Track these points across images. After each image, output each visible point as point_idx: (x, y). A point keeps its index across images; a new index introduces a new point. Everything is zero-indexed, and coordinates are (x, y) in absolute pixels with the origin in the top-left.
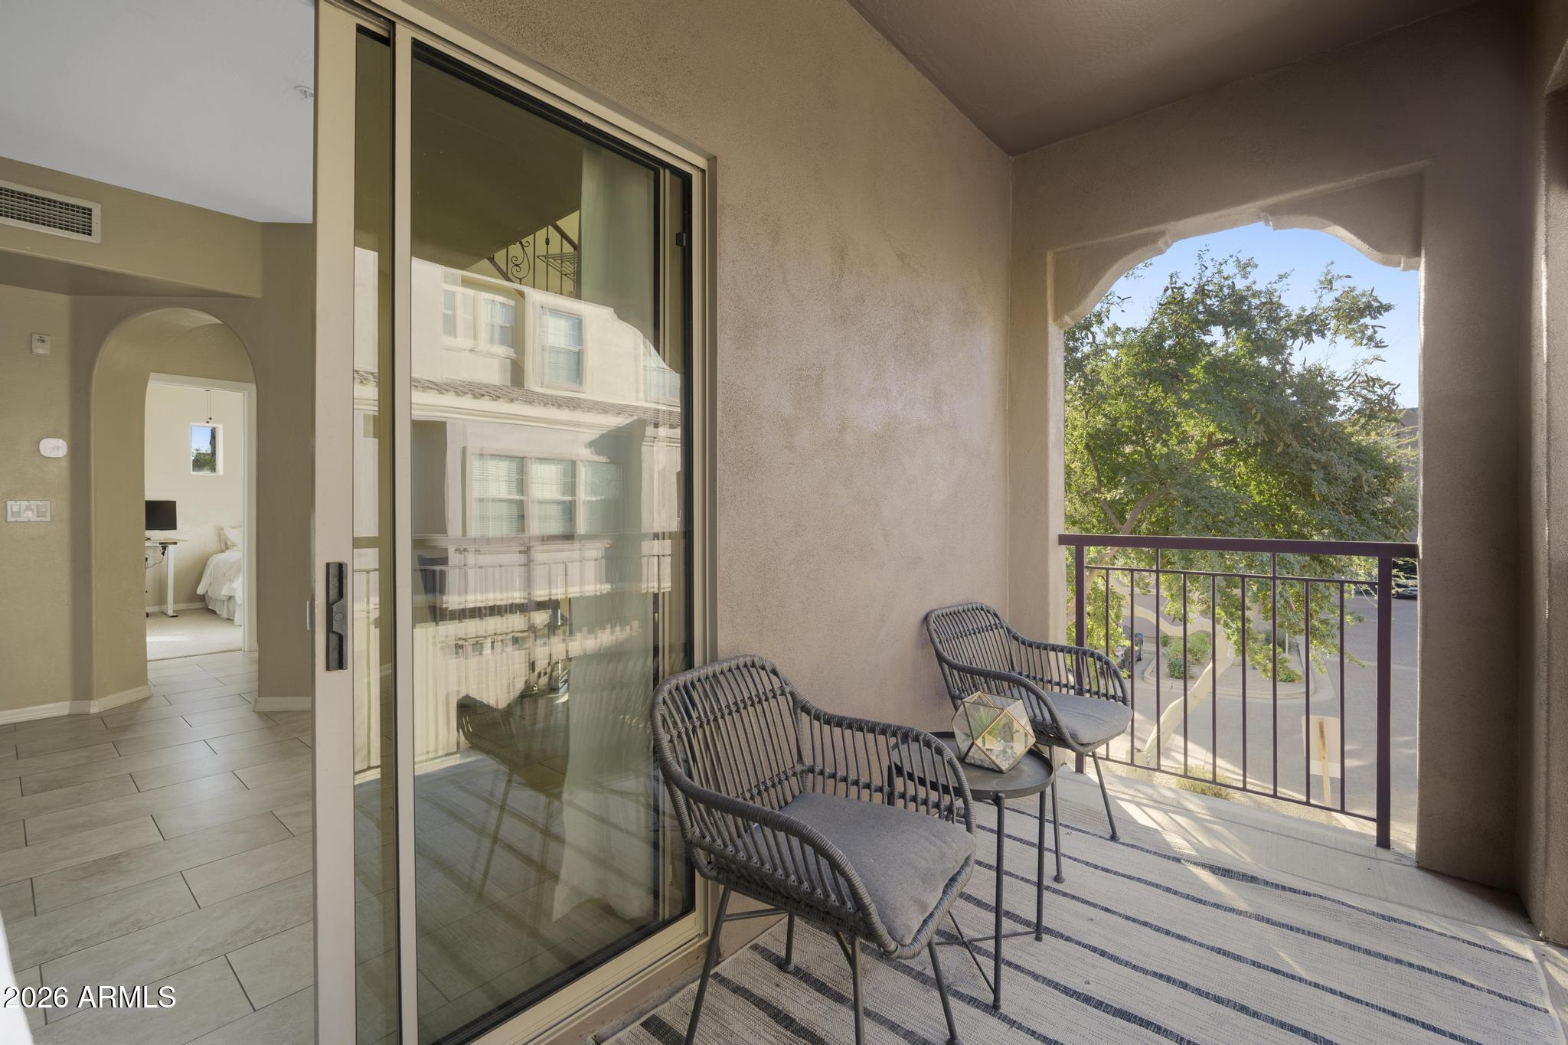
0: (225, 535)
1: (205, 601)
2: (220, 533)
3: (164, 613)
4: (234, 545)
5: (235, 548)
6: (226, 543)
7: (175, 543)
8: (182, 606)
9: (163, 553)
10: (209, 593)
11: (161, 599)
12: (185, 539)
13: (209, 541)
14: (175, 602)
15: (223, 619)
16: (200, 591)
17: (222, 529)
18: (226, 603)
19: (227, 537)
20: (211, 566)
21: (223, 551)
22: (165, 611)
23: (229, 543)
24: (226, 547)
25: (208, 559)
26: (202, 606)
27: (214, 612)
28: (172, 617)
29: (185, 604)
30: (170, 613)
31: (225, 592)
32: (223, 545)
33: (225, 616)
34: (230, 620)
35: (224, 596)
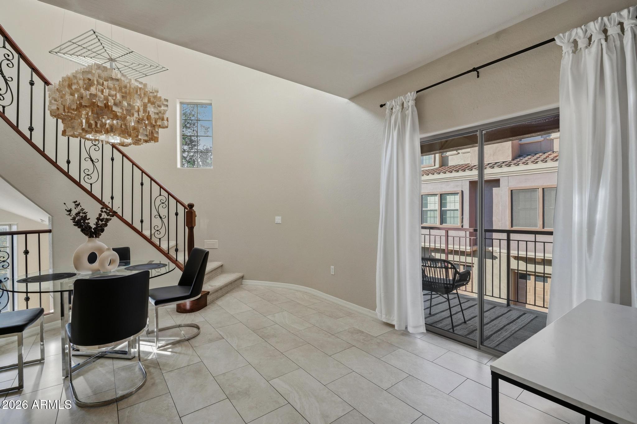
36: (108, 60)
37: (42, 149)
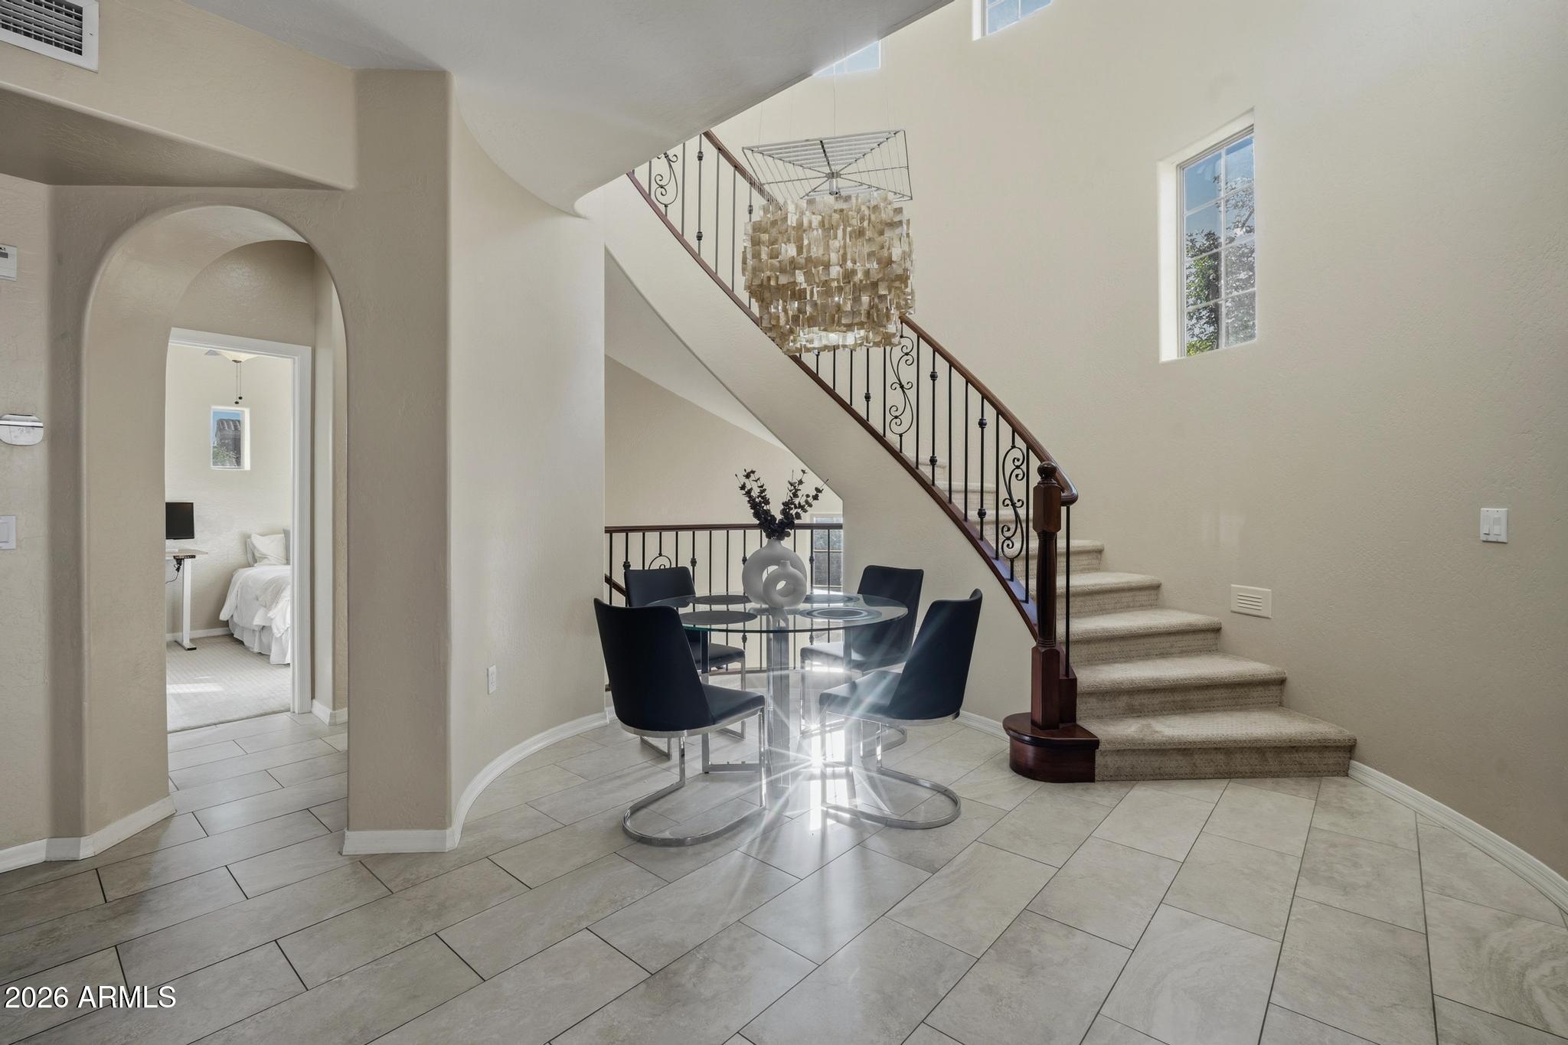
0: (253, 545)
1: (228, 626)
2: (246, 541)
3: (178, 644)
4: (264, 557)
5: (265, 561)
6: (253, 554)
7: (193, 557)
8: (201, 633)
9: (178, 570)
10: (235, 619)
11: (175, 625)
12: (204, 550)
13: (234, 553)
14: (193, 627)
15: (253, 653)
16: (224, 616)
17: (249, 537)
18: (257, 634)
19: (255, 547)
20: (238, 584)
21: (249, 565)
22: (179, 640)
23: (257, 554)
24: (252, 558)
25: (232, 576)
26: (227, 633)
27: (241, 643)
28: (189, 649)
29: (206, 631)
30: (187, 643)
31: (258, 621)
32: (250, 556)
33: (256, 650)
34: (263, 656)
35: (256, 625)
36: (841, 173)
37: (831, 386)
